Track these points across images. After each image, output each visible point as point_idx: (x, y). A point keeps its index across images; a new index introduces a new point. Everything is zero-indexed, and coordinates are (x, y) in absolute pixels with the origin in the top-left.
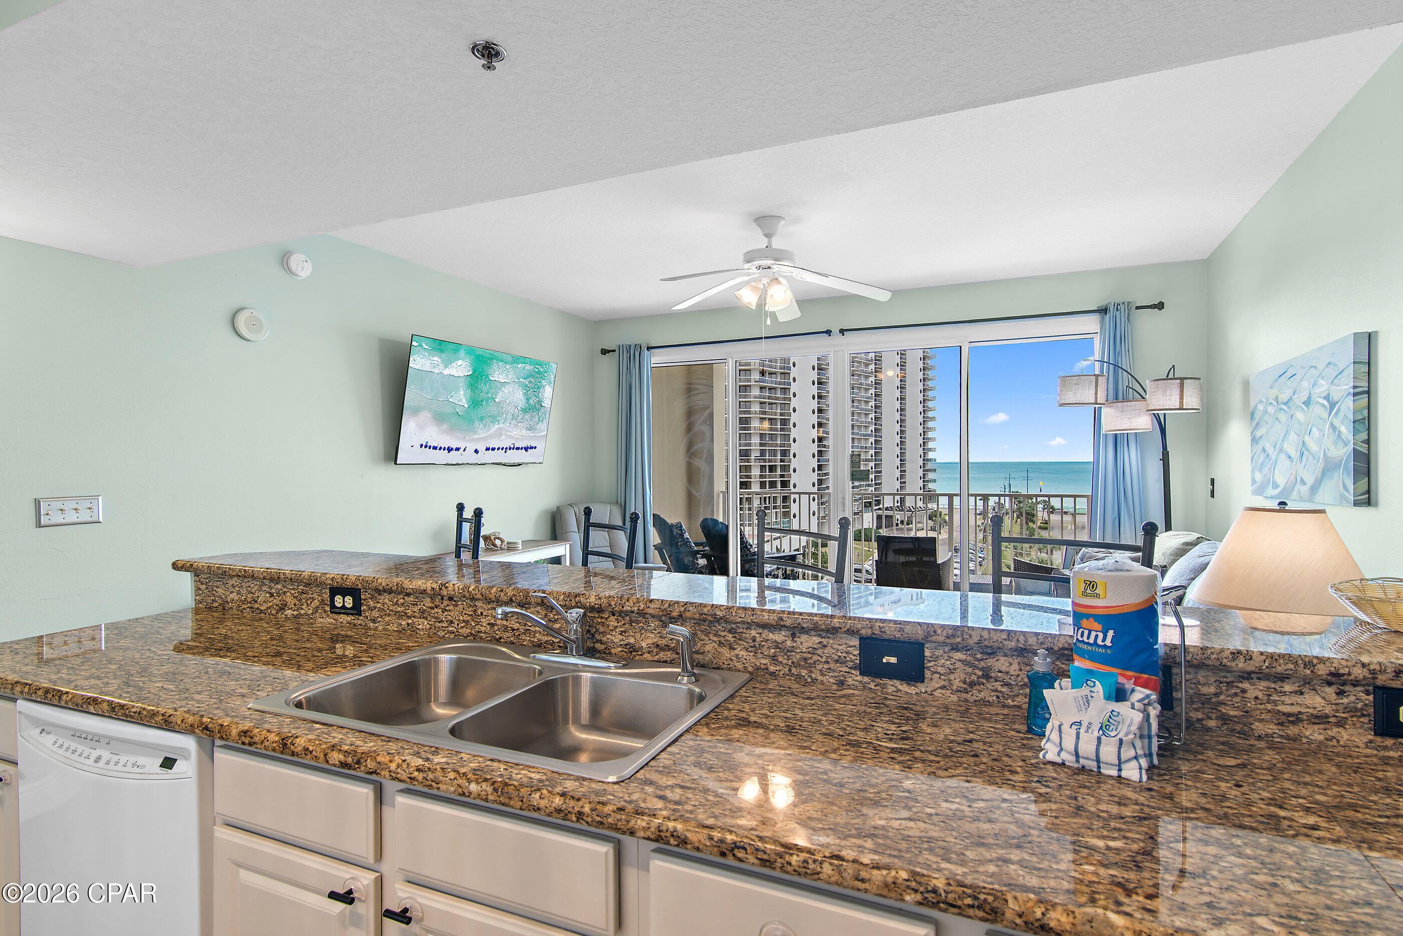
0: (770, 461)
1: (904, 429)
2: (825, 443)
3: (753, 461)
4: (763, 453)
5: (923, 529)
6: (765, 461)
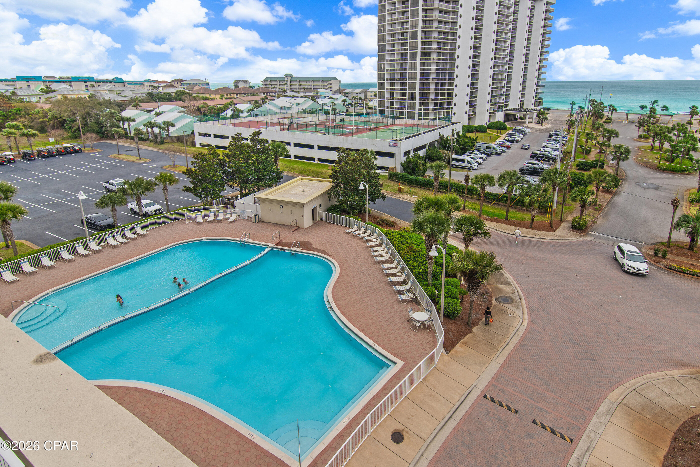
0: (441, 80)
1: (527, 59)
2: (477, 68)
3: (431, 80)
4: (437, 74)
5: (532, 122)
6: (438, 80)
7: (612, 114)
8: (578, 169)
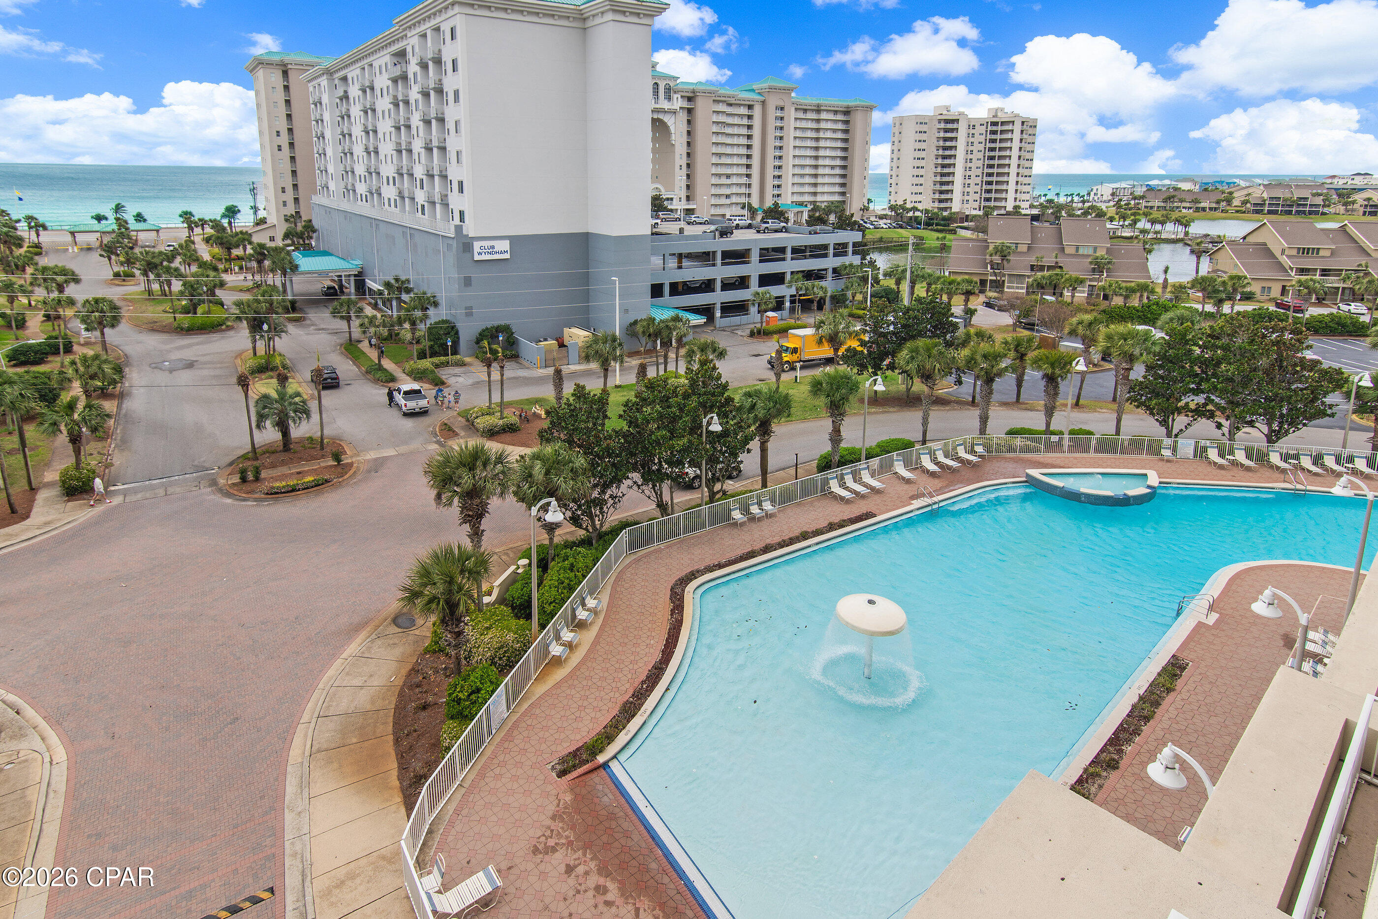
7: (38, 235)
8: (15, 366)
